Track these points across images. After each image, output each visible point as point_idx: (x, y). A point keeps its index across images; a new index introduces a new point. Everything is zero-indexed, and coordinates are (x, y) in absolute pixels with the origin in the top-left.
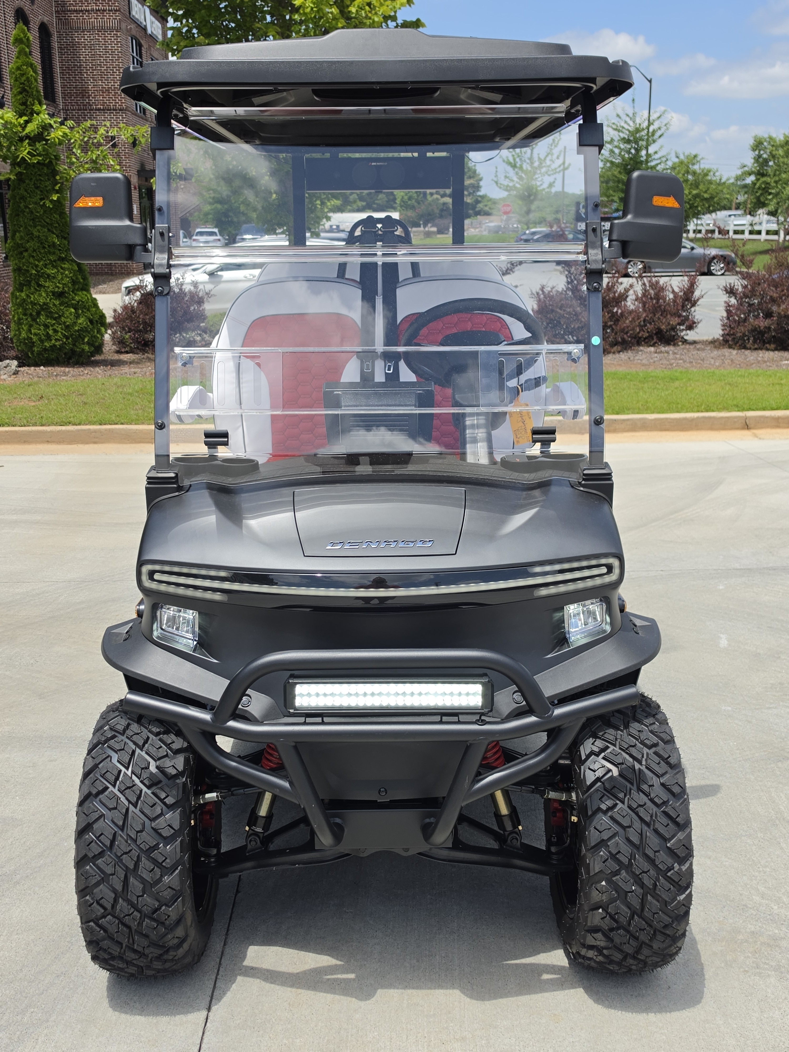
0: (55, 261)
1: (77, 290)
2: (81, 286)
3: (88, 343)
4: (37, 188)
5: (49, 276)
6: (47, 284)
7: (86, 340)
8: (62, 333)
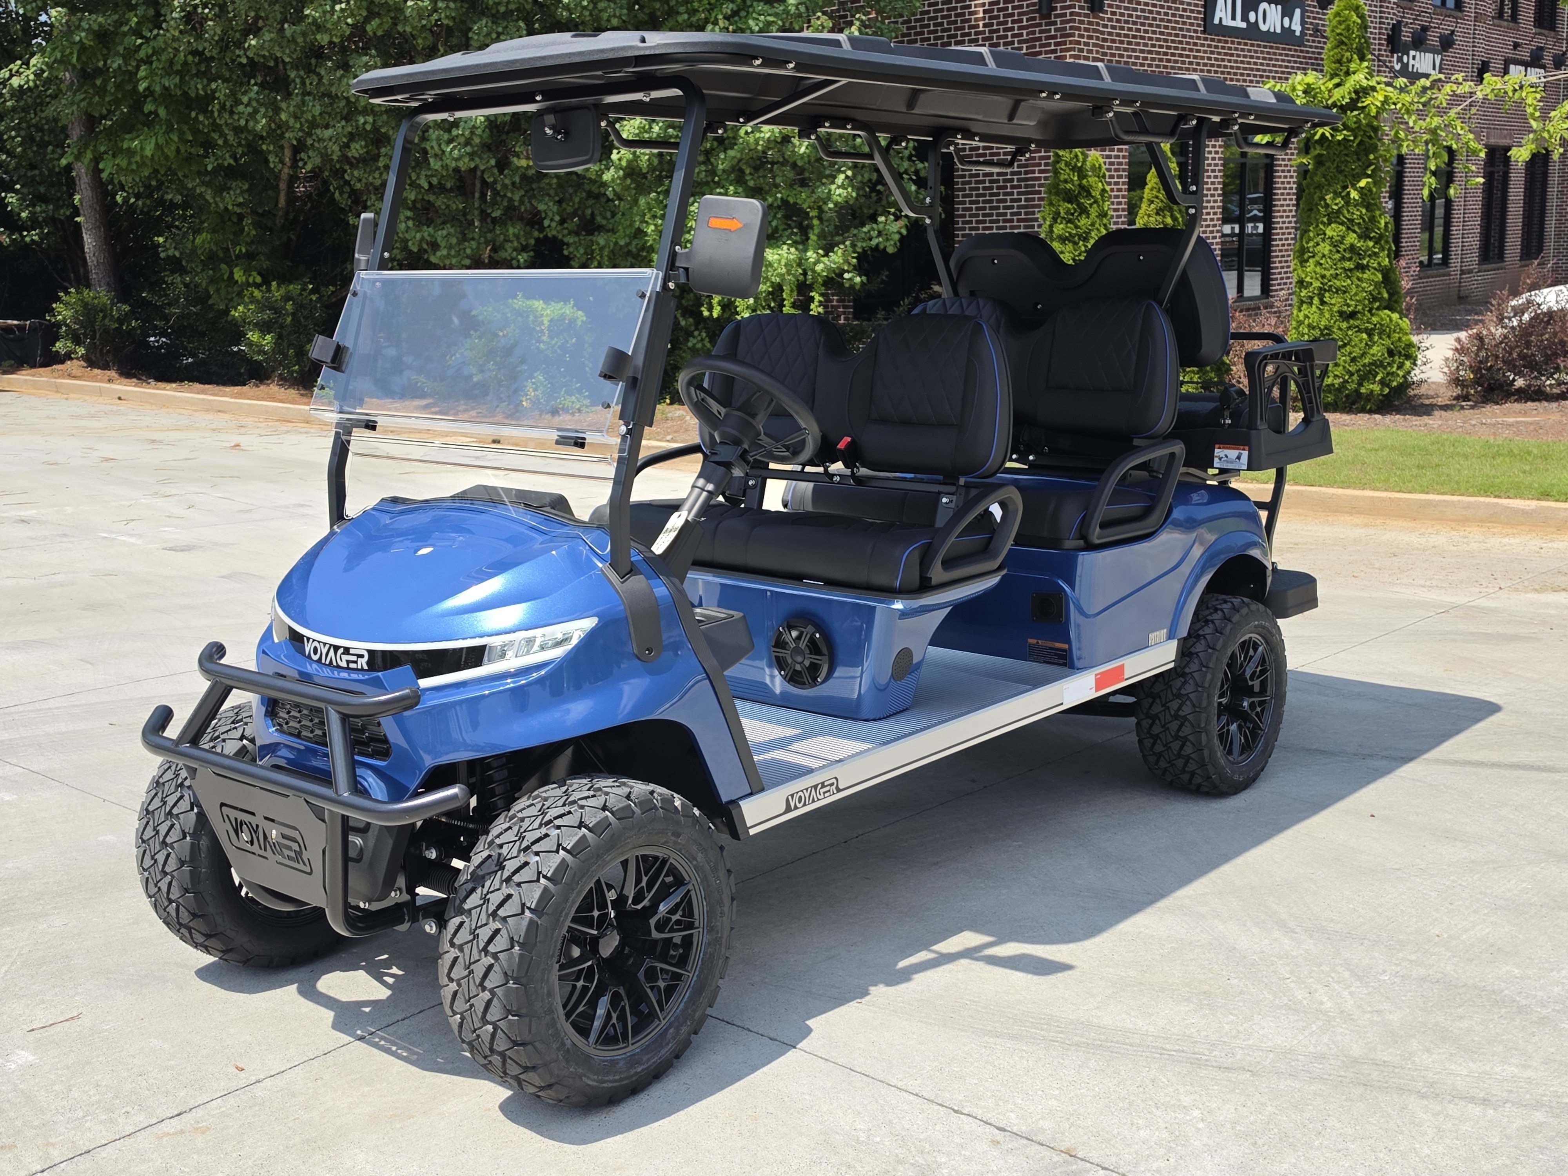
0: (1350, 270)
1: (1378, 309)
2: (1384, 304)
3: (1382, 383)
4: (1341, 172)
5: (1338, 290)
6: (1333, 301)
7: (1378, 378)
8: (1344, 367)
